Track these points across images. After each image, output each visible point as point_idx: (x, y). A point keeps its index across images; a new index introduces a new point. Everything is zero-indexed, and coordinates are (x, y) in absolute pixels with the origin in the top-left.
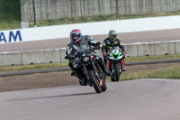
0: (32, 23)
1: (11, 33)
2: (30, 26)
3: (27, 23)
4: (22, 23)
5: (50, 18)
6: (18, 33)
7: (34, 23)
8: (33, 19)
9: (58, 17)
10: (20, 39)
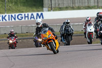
0: (50, 9)
1: (38, 14)
2: (49, 11)
3: (47, 9)
4: (44, 9)
5: (60, 7)
6: (42, 14)
7: (51, 9)
8: (50, 7)
9: (65, 6)
10: (43, 18)
